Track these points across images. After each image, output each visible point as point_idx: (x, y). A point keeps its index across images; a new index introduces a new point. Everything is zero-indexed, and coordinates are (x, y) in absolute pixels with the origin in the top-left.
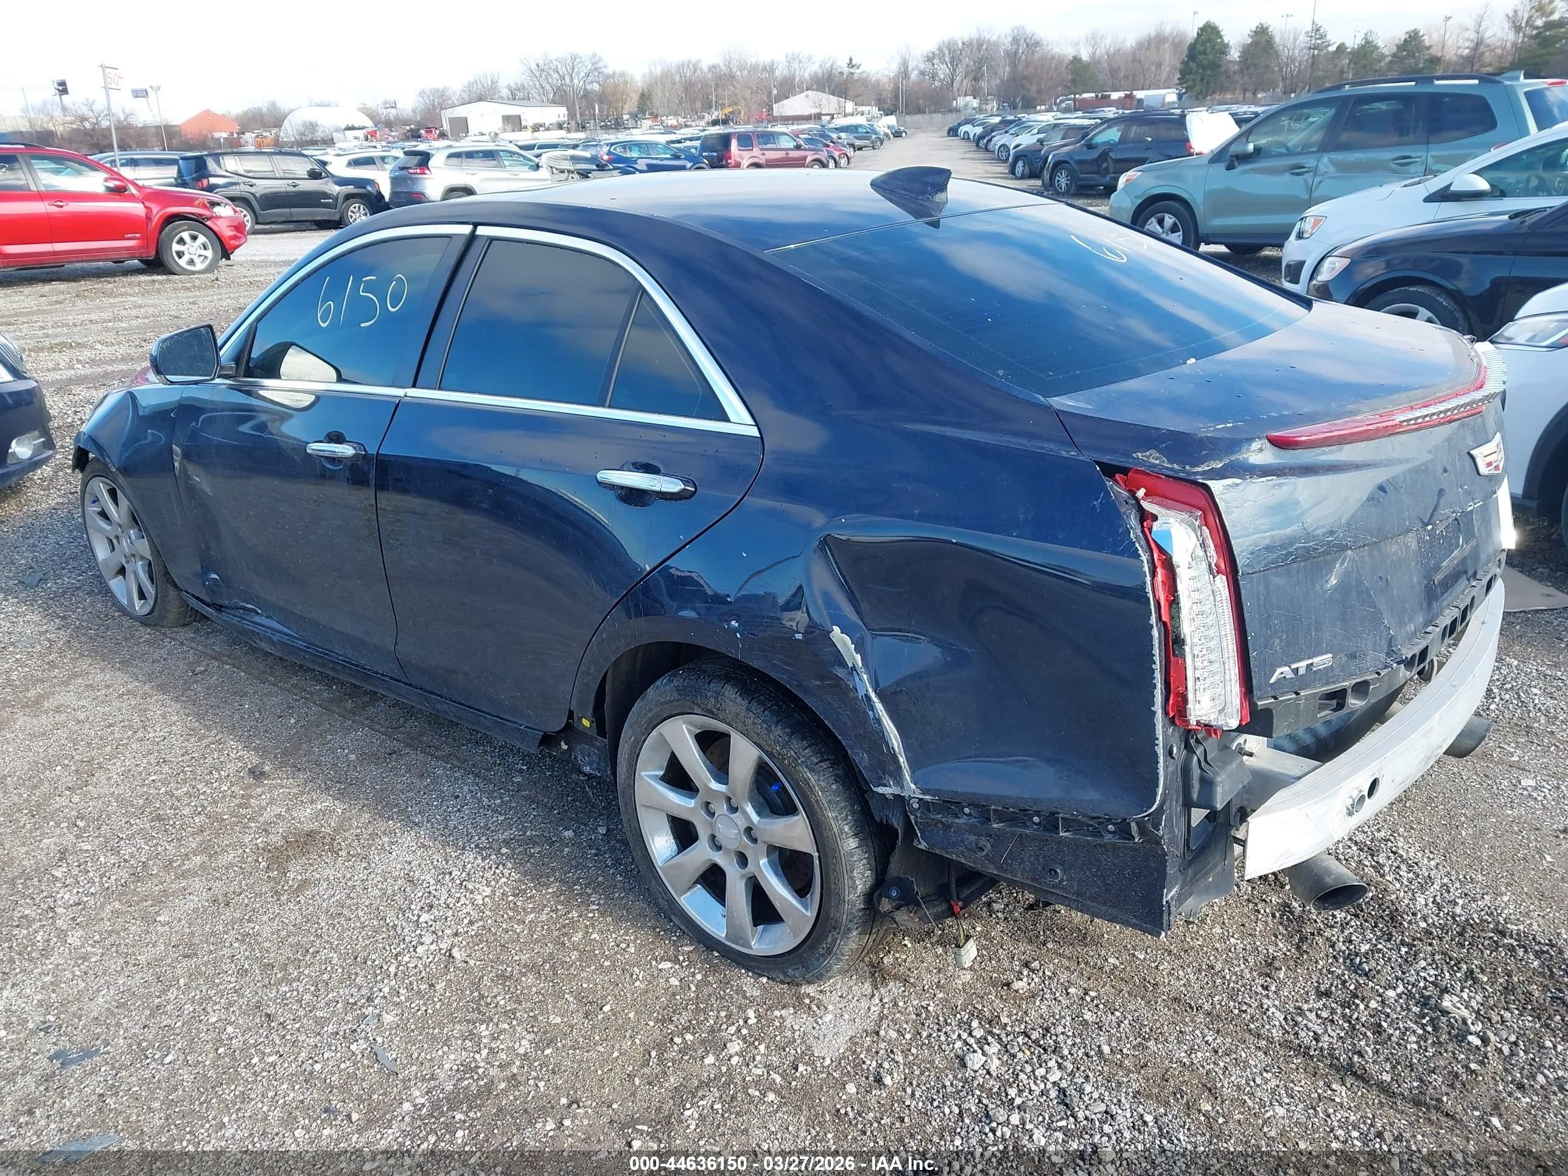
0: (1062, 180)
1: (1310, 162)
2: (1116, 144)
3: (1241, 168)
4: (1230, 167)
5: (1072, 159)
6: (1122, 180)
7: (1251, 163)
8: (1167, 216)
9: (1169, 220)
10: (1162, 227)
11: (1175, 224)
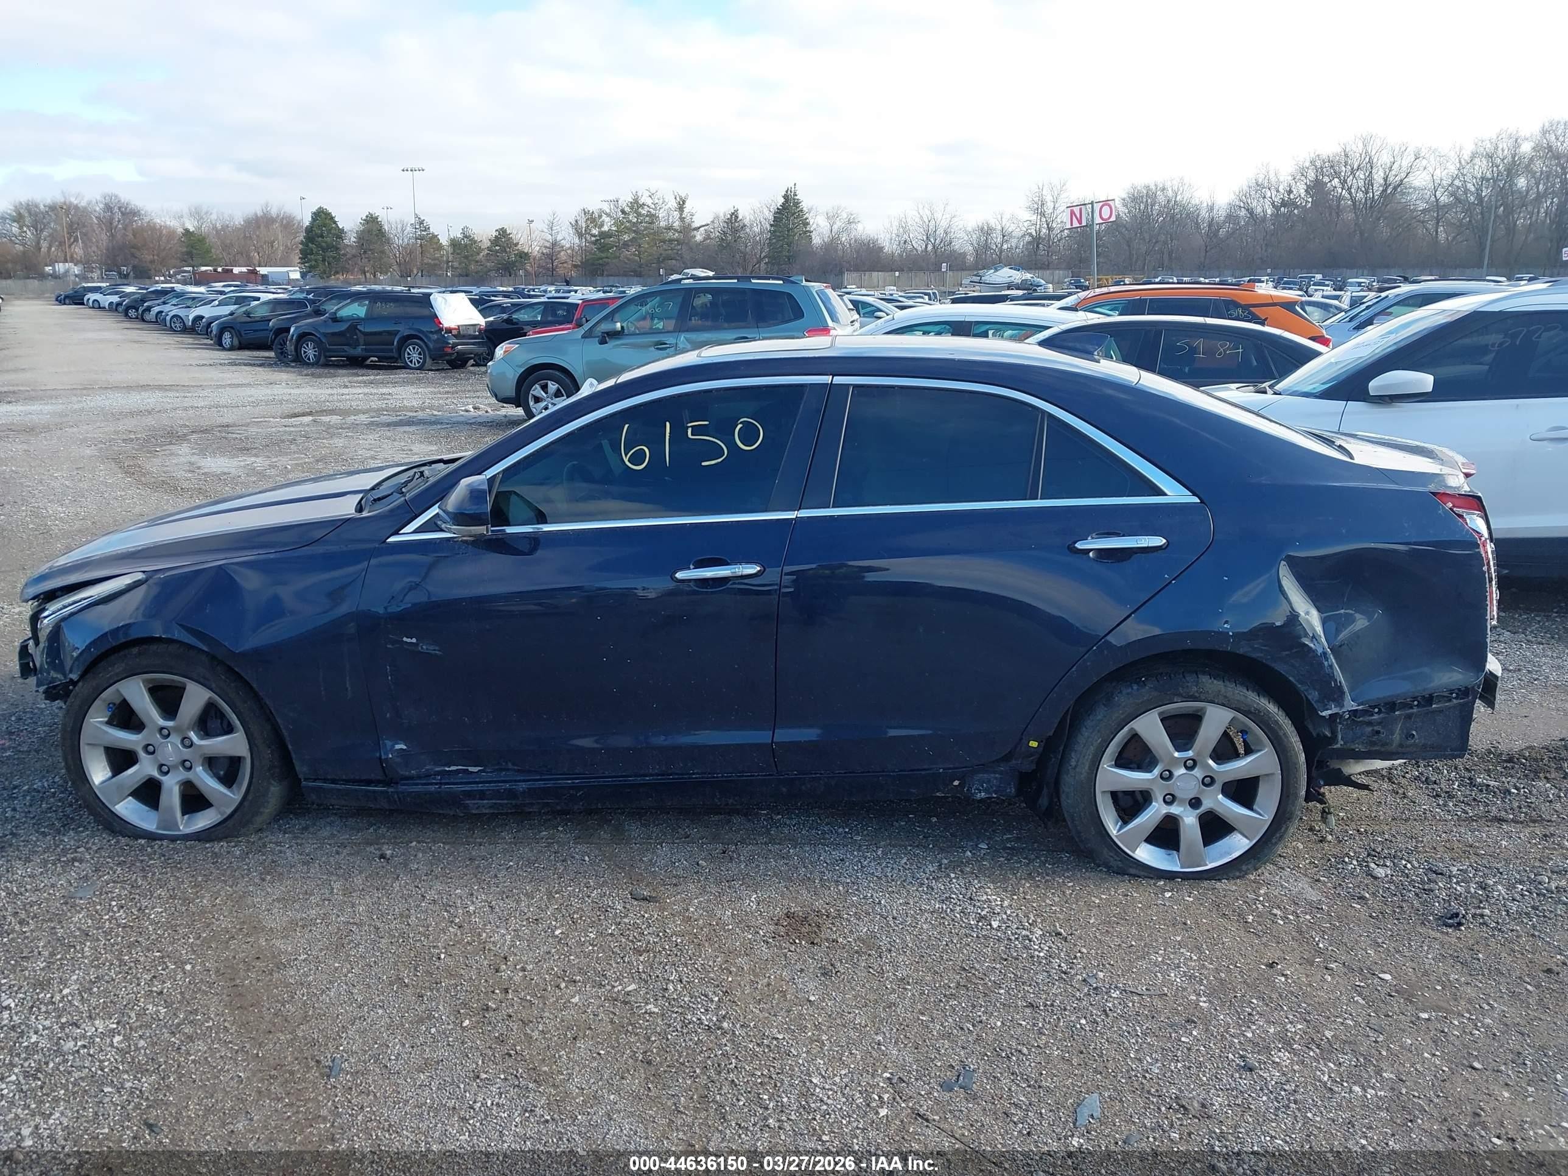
0: (310, 351)
1: (670, 340)
2: (362, 319)
3: (612, 343)
4: (603, 342)
5: (317, 330)
6: (500, 351)
7: (619, 339)
8: (549, 383)
9: (553, 387)
10: (546, 393)
11: (558, 390)
